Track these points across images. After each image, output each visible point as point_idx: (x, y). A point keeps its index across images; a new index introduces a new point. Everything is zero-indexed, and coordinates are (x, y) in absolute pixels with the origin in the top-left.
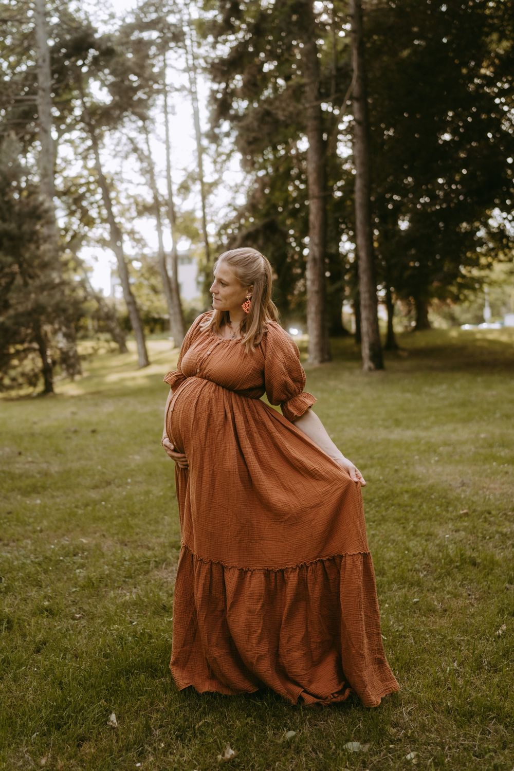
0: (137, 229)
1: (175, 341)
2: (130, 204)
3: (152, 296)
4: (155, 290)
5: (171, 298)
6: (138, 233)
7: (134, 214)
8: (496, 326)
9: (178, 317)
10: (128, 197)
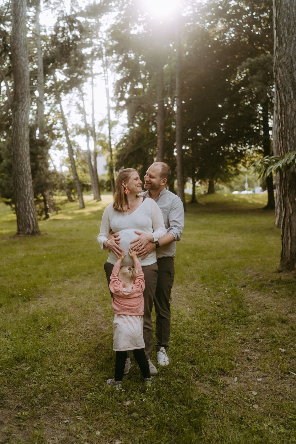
0: (76, 141)
1: (94, 195)
2: (73, 129)
3: (83, 174)
4: (85, 171)
5: (93, 175)
6: (77, 143)
7: (75, 134)
8: (251, 192)
9: (97, 185)
10: (73, 125)
